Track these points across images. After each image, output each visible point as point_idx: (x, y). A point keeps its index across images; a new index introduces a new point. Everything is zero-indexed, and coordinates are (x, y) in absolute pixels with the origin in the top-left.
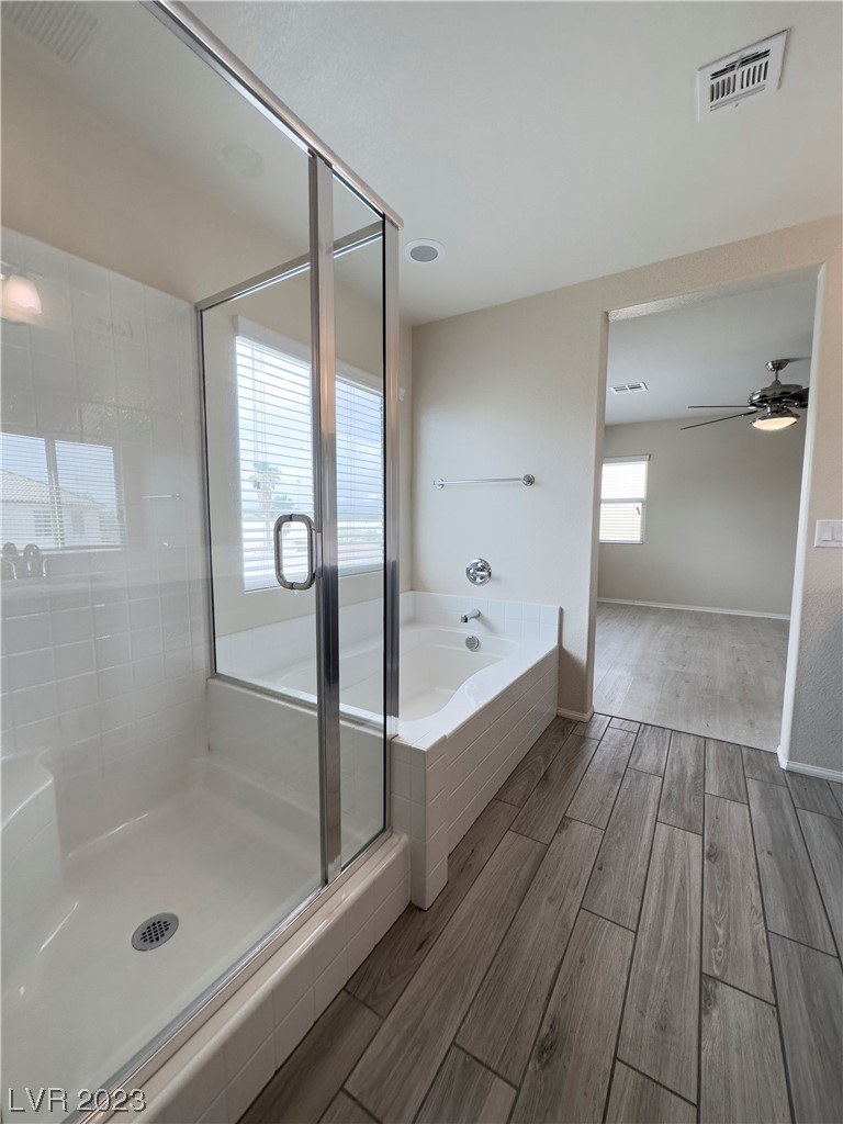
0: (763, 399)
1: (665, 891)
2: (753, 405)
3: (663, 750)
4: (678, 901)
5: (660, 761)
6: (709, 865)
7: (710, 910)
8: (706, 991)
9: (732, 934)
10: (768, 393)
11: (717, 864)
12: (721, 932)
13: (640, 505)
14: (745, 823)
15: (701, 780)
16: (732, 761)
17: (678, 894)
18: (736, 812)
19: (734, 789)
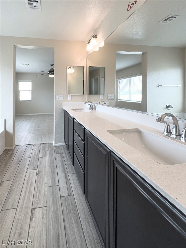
0: (50, 71)
1: (26, 190)
2: (49, 72)
3: (31, 150)
4: (29, 191)
5: (30, 153)
6: (38, 176)
7: (36, 189)
8: (32, 213)
9: (40, 193)
10: (51, 70)
11: (39, 175)
12: (38, 194)
13: (30, 92)
14: (46, 162)
15: (38, 155)
16: (45, 148)
17: (29, 189)
18: (45, 159)
19: (45, 154)
